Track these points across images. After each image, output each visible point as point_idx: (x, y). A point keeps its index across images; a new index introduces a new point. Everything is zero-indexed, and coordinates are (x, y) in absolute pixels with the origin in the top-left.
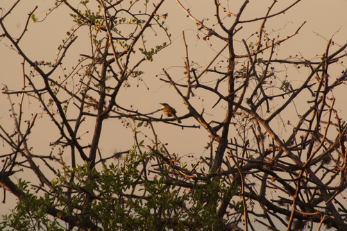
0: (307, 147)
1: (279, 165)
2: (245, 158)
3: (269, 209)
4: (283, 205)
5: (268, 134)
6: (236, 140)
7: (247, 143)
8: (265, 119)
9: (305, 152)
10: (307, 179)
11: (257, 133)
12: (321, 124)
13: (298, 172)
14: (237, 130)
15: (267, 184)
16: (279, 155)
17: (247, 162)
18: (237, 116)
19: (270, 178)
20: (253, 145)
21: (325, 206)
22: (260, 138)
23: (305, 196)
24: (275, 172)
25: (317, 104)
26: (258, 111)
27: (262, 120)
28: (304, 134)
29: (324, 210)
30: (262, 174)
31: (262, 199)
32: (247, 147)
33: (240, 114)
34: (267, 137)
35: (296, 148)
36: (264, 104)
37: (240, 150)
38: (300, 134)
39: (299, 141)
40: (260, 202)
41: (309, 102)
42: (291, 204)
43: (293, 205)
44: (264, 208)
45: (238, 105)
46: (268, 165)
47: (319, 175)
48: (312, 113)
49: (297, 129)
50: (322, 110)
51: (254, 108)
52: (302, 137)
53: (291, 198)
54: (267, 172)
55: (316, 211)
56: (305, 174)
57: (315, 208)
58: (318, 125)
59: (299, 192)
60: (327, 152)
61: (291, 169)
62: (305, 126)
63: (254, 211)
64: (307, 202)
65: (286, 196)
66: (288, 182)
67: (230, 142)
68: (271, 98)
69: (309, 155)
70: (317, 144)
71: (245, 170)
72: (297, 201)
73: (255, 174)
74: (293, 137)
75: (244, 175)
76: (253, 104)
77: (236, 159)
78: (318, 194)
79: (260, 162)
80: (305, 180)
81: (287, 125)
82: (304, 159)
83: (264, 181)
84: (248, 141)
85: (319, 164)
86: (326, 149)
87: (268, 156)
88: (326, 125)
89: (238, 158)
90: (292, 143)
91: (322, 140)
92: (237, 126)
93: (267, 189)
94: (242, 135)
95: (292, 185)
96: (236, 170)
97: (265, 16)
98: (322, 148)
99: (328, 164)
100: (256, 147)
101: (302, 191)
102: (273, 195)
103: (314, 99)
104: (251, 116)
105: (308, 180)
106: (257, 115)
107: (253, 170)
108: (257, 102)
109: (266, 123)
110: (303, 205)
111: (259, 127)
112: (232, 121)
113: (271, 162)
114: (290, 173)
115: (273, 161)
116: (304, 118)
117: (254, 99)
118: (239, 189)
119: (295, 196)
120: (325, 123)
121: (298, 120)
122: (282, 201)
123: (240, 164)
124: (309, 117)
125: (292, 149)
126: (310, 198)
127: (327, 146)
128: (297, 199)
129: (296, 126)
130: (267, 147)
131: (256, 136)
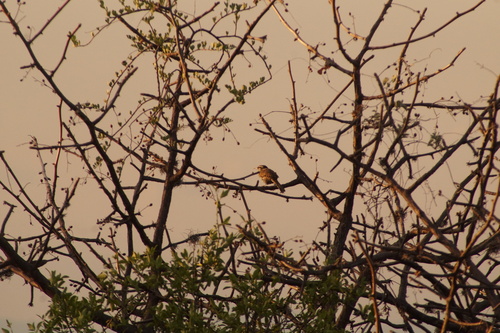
0: (467, 229)
1: (426, 254)
2: (377, 242)
3: (411, 317)
4: (432, 312)
5: (410, 209)
6: (364, 218)
7: (380, 222)
8: (406, 187)
9: (463, 236)
10: (466, 274)
11: (395, 208)
12: (487, 196)
13: (453, 264)
14: (365, 203)
15: (409, 281)
16: (427, 240)
17: (379, 250)
18: (365, 184)
19: (413, 273)
20: (389, 225)
21: (493, 313)
22: (399, 216)
23: (463, 299)
24: (420, 264)
25: (481, 167)
26: (396, 177)
27: (401, 190)
28: (462, 209)
29: (490, 320)
30: (401, 266)
31: (401, 303)
32: (380, 228)
33: (370, 181)
34: (409, 214)
35: (450, 231)
36: (405, 167)
37: (370, 232)
38: (456, 209)
39: (454, 220)
40: (398, 307)
41: (469, 164)
42: (444, 310)
43: (445, 312)
44: (404, 316)
45: (368, 168)
46: (409, 253)
47: (484, 269)
48: (474, 181)
49: (453, 202)
50: (488, 175)
51: (391, 172)
52: (459, 215)
53: (444, 302)
54: (409, 265)
55: (479, 320)
56: (463, 267)
57: (477, 316)
58: (482, 197)
59: (455, 293)
60: (495, 236)
61: (443, 260)
62: (464, 197)
63: (389, 320)
64: (465, 307)
65: (436, 299)
66: (438, 279)
67: (355, 220)
68: (415, 158)
69: (469, 239)
70: (481, 224)
71: (377, 262)
72: (452, 306)
73: (392, 267)
74: (446, 214)
75: (376, 268)
76: (388, 166)
77: (364, 245)
78: (481, 296)
79: (398, 250)
80: (464, 276)
81: (437, 197)
82: (462, 246)
83: (404, 277)
84: (381, 219)
85: (483, 254)
86: (494, 231)
87: (410, 241)
88: (494, 197)
89: (367, 243)
90: (445, 223)
91: (488, 218)
92: (366, 198)
93: (409, 289)
94: (373, 210)
95: (445, 282)
96: (365, 262)
97: (406, 40)
98: (488, 230)
99: (496, 253)
100: (392, 229)
101: (460, 291)
102: (417, 297)
103: (477, 159)
104: (385, 184)
105: (468, 276)
106: (394, 183)
107: (388, 261)
108: (395, 163)
109: (408, 193)
110: (460, 312)
111: (397, 200)
112: (358, 191)
113: (414, 249)
114: (442, 266)
115: (418, 248)
116: (462, 186)
117: (391, 160)
118: (368, 289)
119: (449, 299)
120: (493, 194)
121: (454, 189)
122: (431, 306)
123: (370, 252)
124: (470, 186)
125: (445, 231)
126: (470, 302)
127: (496, 227)
128: (452, 303)
129: (451, 198)
130: (408, 228)
131: (392, 212)
